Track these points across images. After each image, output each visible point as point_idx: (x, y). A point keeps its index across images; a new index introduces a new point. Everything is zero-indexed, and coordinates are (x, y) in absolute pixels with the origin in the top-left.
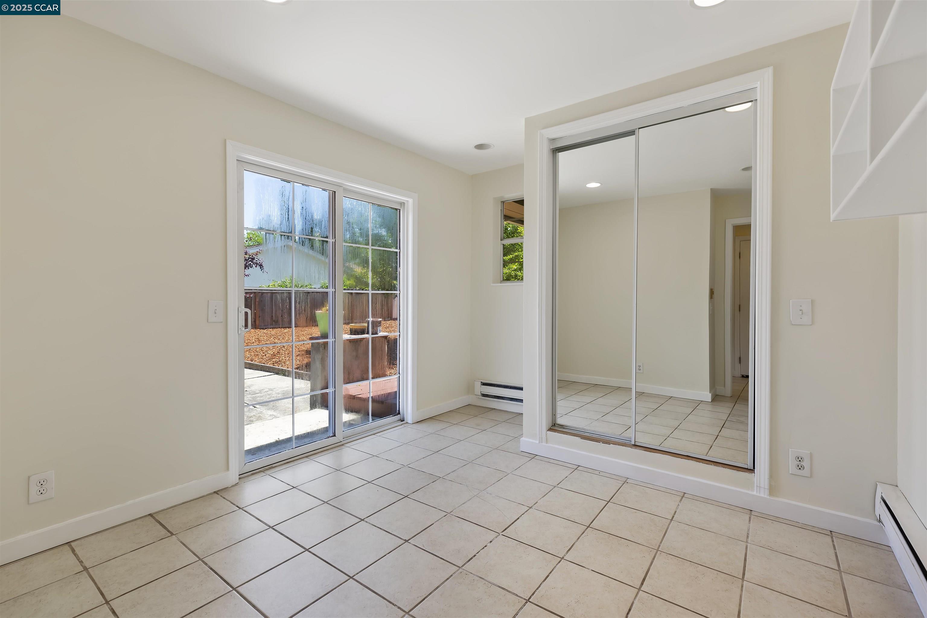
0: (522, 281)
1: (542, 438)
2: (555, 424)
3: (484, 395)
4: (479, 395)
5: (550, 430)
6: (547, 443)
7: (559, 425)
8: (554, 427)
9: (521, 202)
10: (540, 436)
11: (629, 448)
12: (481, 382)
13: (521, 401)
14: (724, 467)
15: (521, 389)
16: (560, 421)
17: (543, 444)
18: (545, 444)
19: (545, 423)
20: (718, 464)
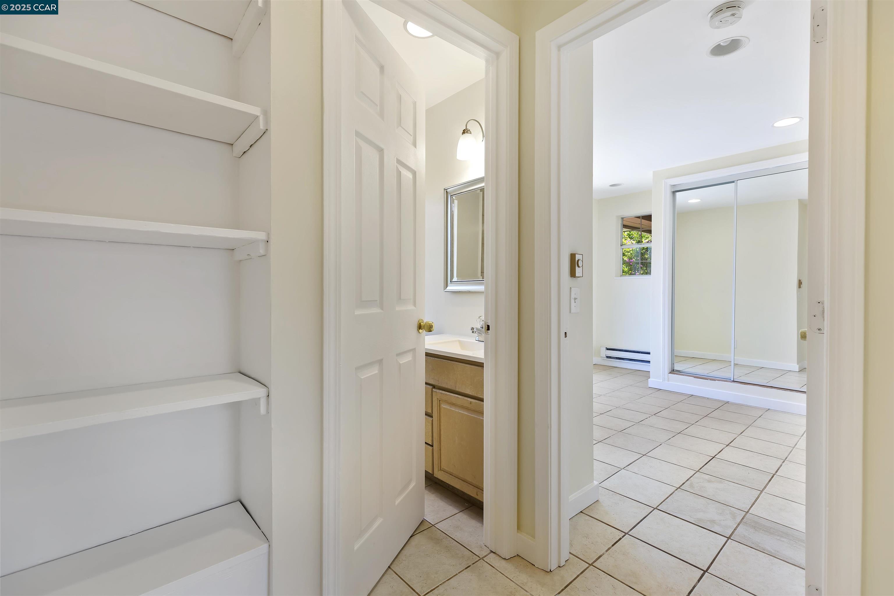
0: (650, 275)
1: (665, 378)
2: (673, 370)
3: (608, 357)
4: (604, 357)
5: (670, 373)
6: (668, 381)
7: (676, 370)
8: (673, 371)
9: (648, 218)
10: (663, 377)
11: (730, 383)
12: (606, 348)
13: (649, 362)
14: (796, 392)
15: (649, 353)
16: (676, 368)
17: (666, 382)
18: (667, 382)
19: (667, 369)
20: (793, 391)
